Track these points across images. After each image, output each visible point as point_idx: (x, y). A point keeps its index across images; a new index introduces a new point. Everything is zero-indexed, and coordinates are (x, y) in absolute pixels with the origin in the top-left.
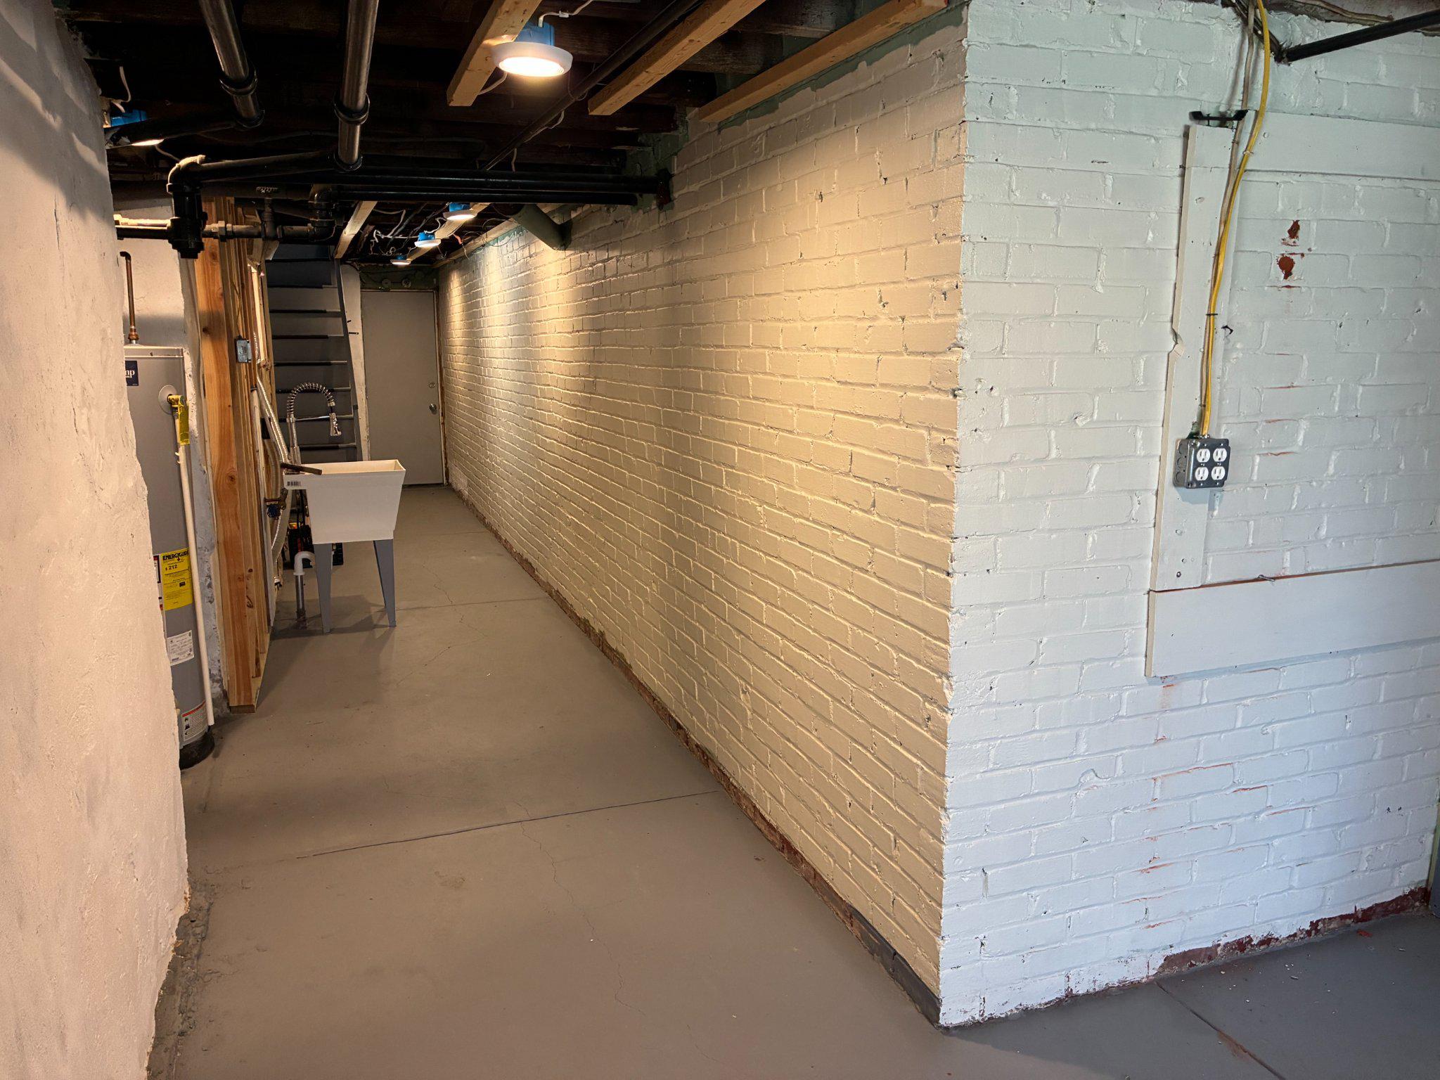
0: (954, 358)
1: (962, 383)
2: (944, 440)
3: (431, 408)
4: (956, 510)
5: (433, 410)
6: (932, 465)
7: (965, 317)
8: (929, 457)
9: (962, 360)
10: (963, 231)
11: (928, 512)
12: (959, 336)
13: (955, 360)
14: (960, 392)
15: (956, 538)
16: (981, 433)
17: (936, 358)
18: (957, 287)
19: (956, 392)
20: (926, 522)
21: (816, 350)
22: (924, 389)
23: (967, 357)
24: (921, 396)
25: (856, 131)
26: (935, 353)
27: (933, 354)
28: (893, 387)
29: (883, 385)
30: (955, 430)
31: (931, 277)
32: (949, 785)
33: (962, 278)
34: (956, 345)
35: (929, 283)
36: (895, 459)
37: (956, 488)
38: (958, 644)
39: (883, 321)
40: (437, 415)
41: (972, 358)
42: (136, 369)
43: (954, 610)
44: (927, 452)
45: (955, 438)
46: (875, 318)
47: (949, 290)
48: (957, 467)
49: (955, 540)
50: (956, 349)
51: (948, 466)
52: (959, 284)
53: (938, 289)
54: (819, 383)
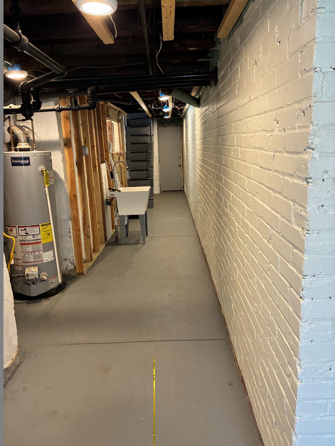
0: (306, 156)
1: (311, 174)
2: (301, 210)
3: (179, 165)
4: (306, 258)
5: (180, 166)
6: (295, 225)
7: (315, 128)
8: (293, 219)
9: (312, 158)
10: (315, 64)
11: (292, 254)
12: (310, 141)
13: (307, 158)
14: (311, 180)
15: (306, 276)
16: (326, 208)
17: (299, 156)
18: (310, 106)
19: (308, 180)
20: (291, 259)
21: (253, 148)
22: (292, 176)
23: (316, 155)
24: (290, 180)
25: (268, 17)
26: (298, 153)
27: (297, 153)
28: (279, 172)
29: (275, 171)
30: (306, 206)
31: (297, 101)
32: (297, 421)
33: (313, 99)
34: (309, 148)
35: (297, 105)
36: (279, 216)
37: (306, 244)
38: (306, 341)
39: (276, 132)
40: (181, 168)
41: (320, 156)
42: (29, 160)
43: (304, 320)
44: (292, 216)
45: (306, 211)
46: (273, 131)
47: (305, 109)
48: (307, 230)
49: (305, 277)
50: (309, 150)
51: (303, 228)
52: (312, 104)
53: (301, 109)
54: (254, 166)
